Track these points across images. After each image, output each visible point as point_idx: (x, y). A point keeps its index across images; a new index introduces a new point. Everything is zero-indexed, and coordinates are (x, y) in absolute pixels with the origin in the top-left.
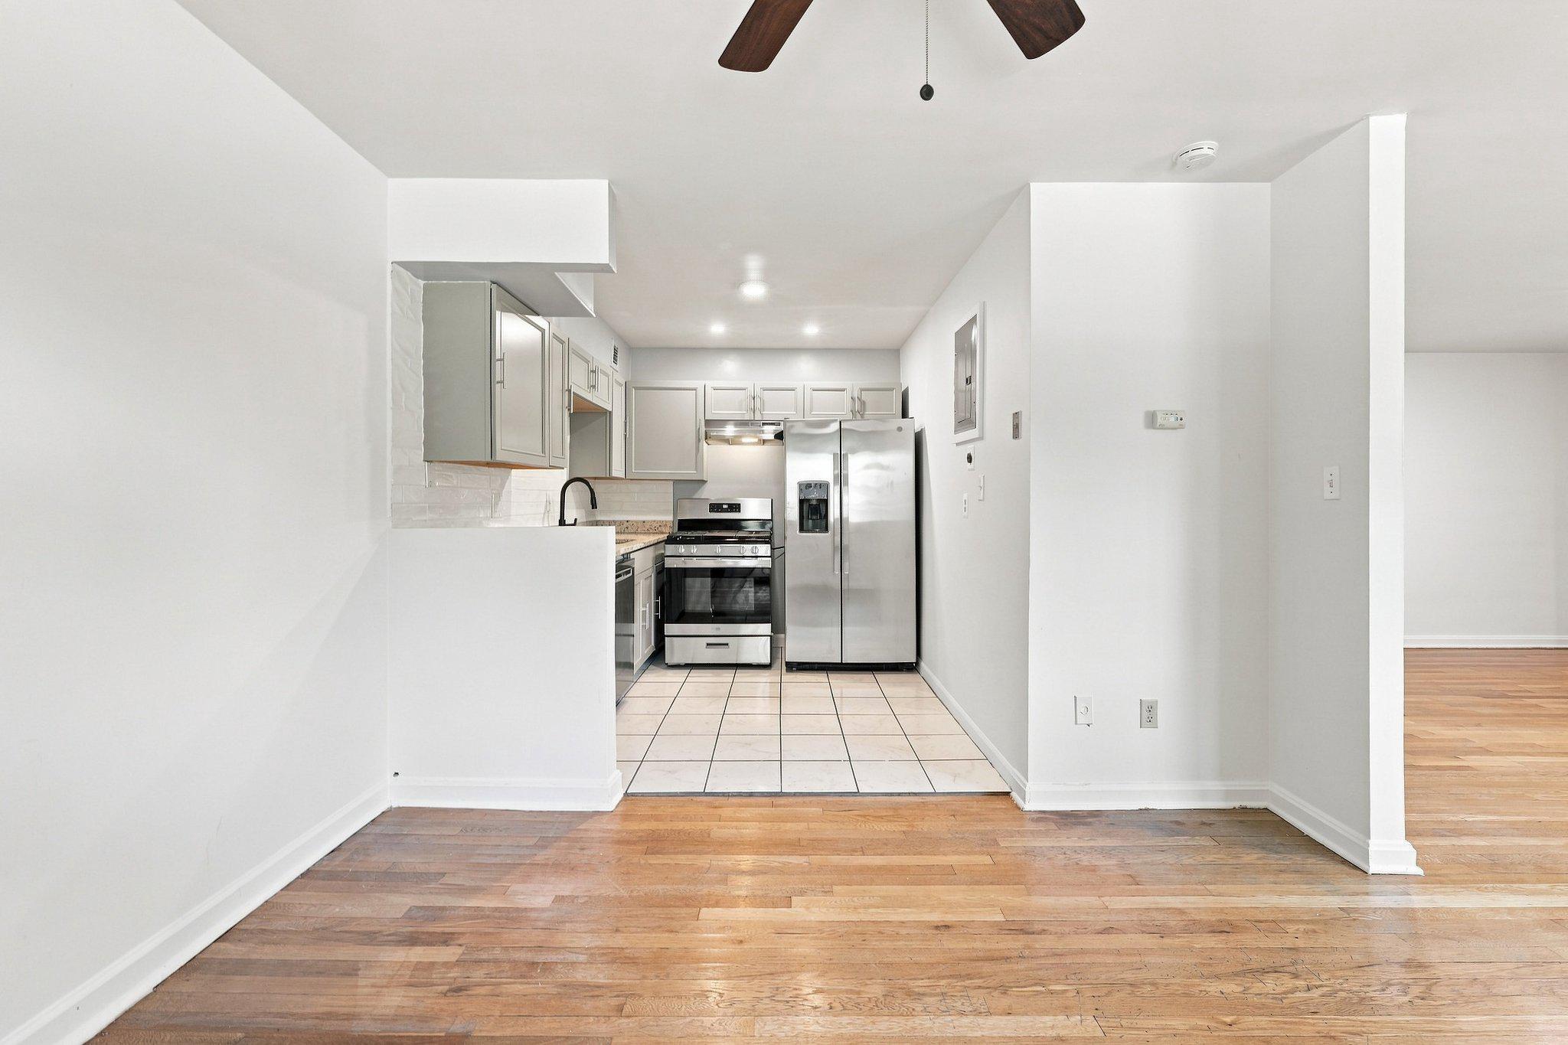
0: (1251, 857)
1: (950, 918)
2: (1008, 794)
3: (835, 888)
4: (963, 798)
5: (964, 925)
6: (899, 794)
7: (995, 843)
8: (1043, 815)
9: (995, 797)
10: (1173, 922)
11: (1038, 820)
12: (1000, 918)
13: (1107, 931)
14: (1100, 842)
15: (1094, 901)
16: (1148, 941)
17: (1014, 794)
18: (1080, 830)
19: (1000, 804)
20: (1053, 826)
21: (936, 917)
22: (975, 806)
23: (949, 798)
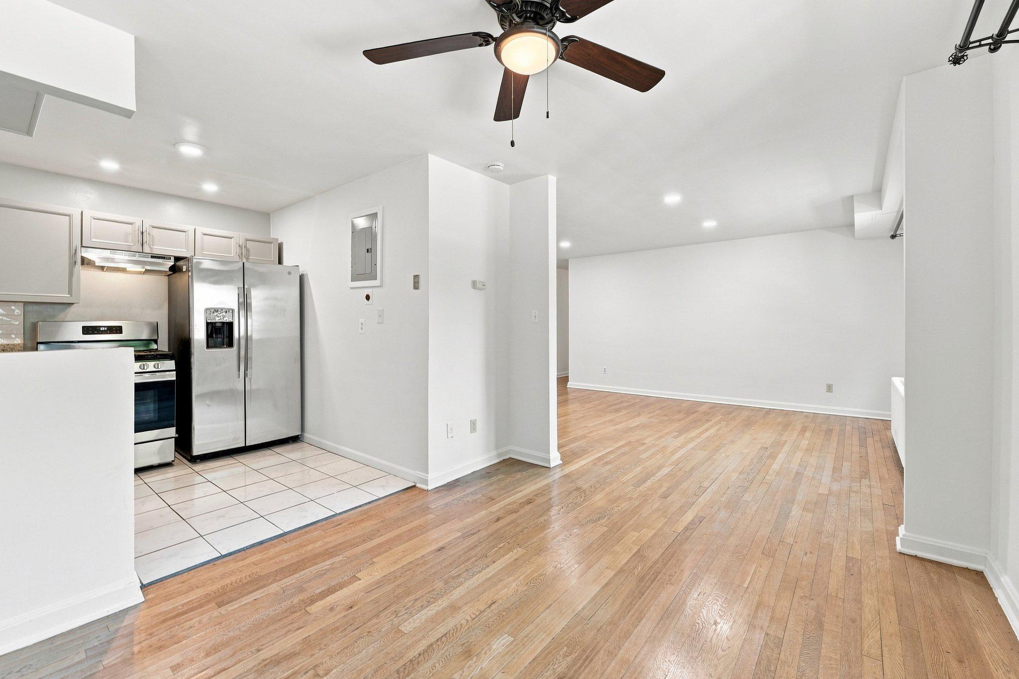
0: (519, 476)
1: (440, 544)
2: (414, 486)
3: (374, 560)
4: (396, 495)
5: (450, 543)
6: (360, 506)
7: (428, 508)
8: (438, 489)
9: (409, 490)
10: (515, 506)
11: (438, 492)
12: (459, 534)
13: (498, 520)
14: (468, 491)
15: (484, 512)
16: (514, 516)
17: (418, 485)
18: (457, 489)
19: (414, 492)
20: (446, 492)
21: (435, 547)
22: (404, 497)
23: (388, 498)
